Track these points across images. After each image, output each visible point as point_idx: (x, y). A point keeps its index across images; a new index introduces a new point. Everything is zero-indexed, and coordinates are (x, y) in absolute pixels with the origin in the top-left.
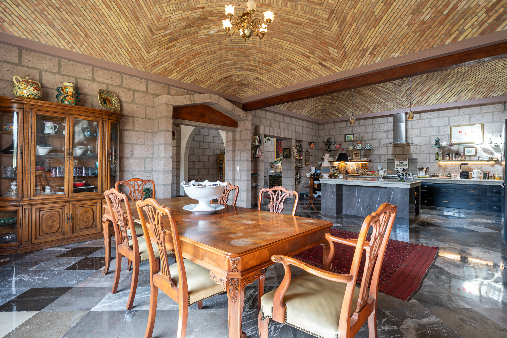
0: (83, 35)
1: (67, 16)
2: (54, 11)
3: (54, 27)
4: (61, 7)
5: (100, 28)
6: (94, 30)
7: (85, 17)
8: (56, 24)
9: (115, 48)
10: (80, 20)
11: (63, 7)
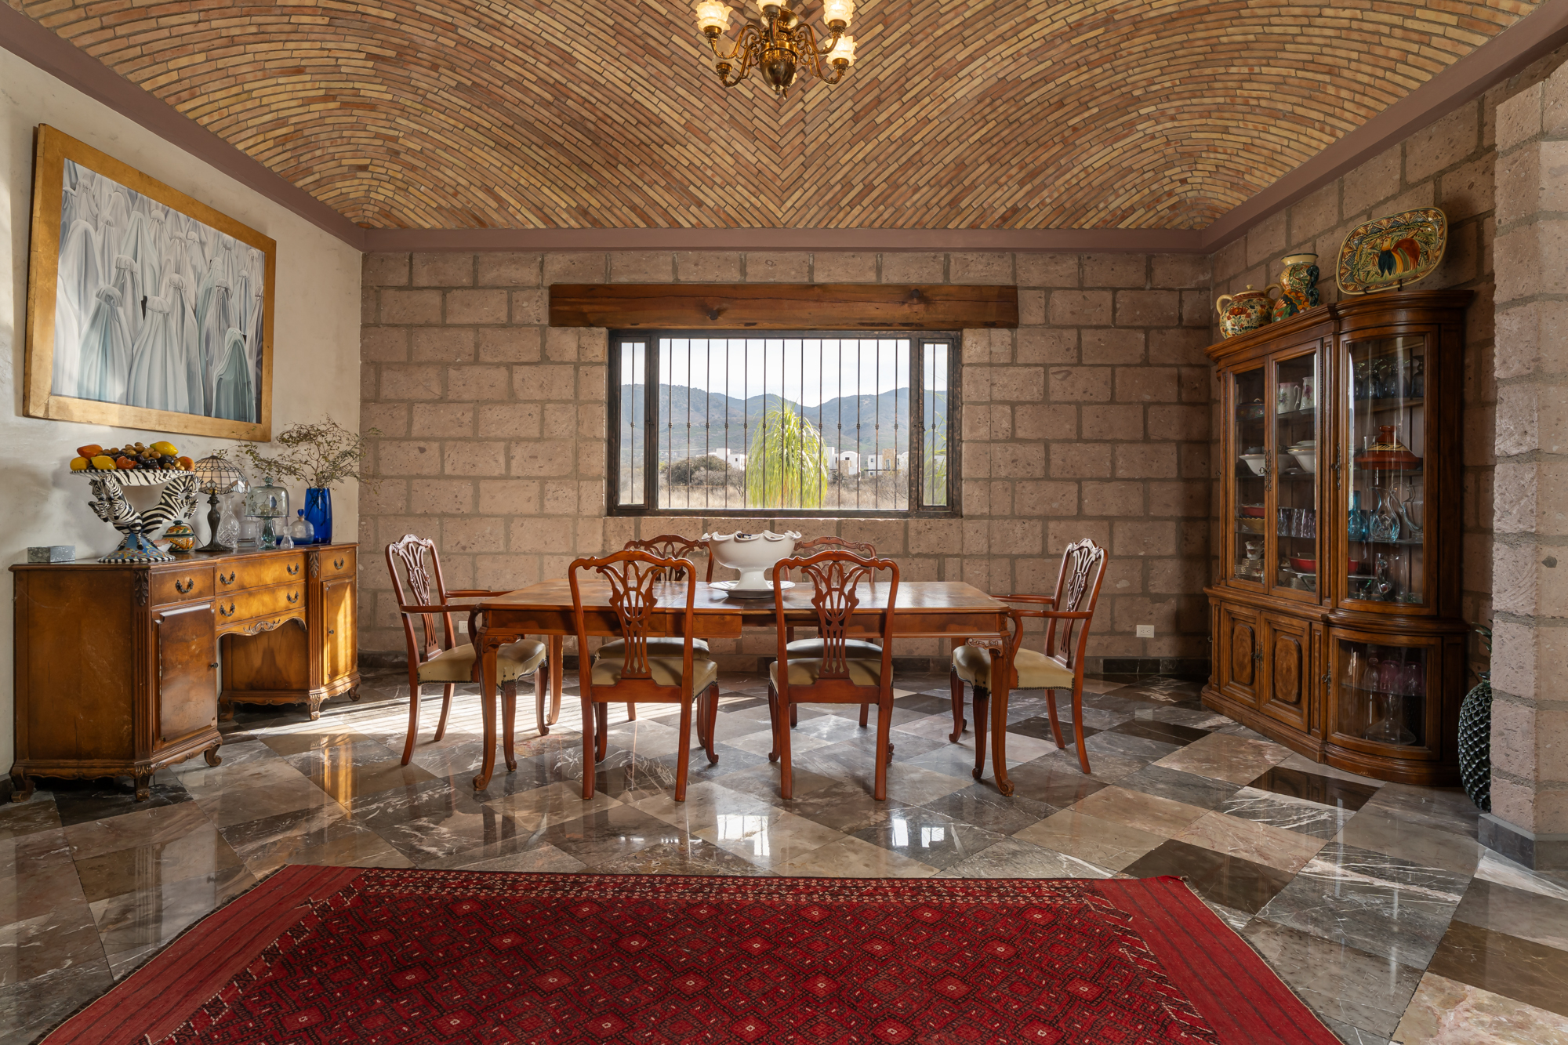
0: (1327, 78)
1: (1274, 71)
2: (1255, 86)
3: (1284, 116)
4: (1251, 67)
5: (1330, 23)
6: (1328, 41)
7: (1289, 38)
8: (1280, 106)
10: (1291, 53)
11: (1251, 62)
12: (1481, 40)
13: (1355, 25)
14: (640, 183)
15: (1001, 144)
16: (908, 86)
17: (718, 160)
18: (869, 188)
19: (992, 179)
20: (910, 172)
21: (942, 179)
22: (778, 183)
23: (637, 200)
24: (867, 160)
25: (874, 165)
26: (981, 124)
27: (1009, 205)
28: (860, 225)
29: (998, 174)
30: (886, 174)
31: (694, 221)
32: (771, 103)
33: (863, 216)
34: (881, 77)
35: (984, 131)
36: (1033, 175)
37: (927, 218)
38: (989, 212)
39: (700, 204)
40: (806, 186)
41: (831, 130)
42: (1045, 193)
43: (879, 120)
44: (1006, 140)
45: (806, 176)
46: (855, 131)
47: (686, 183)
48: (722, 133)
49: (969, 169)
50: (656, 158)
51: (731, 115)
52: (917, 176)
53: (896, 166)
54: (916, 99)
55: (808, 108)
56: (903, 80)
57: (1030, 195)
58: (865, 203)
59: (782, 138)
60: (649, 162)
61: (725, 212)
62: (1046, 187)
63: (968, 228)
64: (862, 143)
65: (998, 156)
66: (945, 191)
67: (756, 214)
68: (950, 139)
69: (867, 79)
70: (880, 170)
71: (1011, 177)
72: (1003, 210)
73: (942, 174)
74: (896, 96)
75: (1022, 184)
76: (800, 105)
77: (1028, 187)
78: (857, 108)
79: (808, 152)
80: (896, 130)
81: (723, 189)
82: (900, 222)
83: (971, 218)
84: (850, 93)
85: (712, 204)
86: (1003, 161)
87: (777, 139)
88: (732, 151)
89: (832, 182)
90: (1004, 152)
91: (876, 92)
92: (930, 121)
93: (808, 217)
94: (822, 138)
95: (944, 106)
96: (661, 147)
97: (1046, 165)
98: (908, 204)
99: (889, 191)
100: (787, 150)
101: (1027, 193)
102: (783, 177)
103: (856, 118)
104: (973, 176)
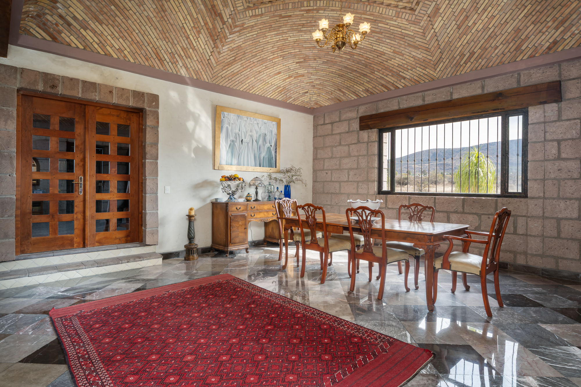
14: (383, 76)
15: (538, 14)
16: (478, 6)
17: (408, 61)
18: (472, 54)
19: (537, 31)
20: (491, 41)
21: (508, 40)
22: (432, 63)
23: (383, 82)
24: (469, 42)
25: (473, 43)
26: (522, 9)
27: (551, 41)
28: (471, 70)
29: (540, 28)
30: (480, 45)
31: (403, 85)
32: (421, 34)
33: (472, 66)
34: (465, 7)
35: (526, 11)
36: (563, 22)
37: (504, 59)
38: (539, 47)
39: (404, 78)
40: (444, 60)
41: (449, 36)
42: (574, 29)
43: (469, 25)
44: (541, 11)
45: (443, 57)
46: (460, 32)
47: (398, 72)
48: (407, 50)
49: (523, 31)
50: (386, 66)
51: (408, 43)
52: (495, 42)
53: (483, 41)
54: (485, 10)
55: (436, 31)
56: (475, 4)
57: (564, 32)
58: (472, 60)
59: (429, 45)
60: (384, 68)
61: (414, 79)
62: (573, 25)
63: (528, 58)
64: (465, 36)
65: (538, 20)
66: (512, 44)
67: (426, 77)
68: (508, 21)
69: (459, 10)
70: (476, 44)
71: (549, 27)
72: (548, 44)
73: (508, 37)
74: (475, 12)
75: (557, 28)
76: (433, 30)
77: (562, 29)
78: (458, 23)
79: (442, 47)
80: (480, 26)
81: (412, 70)
82: (491, 64)
83: (529, 53)
84: (453, 19)
85: (408, 77)
86: (542, 21)
87: (427, 46)
88: (412, 56)
89: (455, 56)
90: (540, 17)
91: (465, 13)
92: (495, 17)
93: (447, 73)
94: (446, 40)
95: (499, 8)
96: (387, 62)
97: (571, 14)
98: (493, 55)
99: (482, 52)
100: (433, 49)
101: (561, 32)
102: (433, 60)
103: (459, 28)
104: (526, 33)
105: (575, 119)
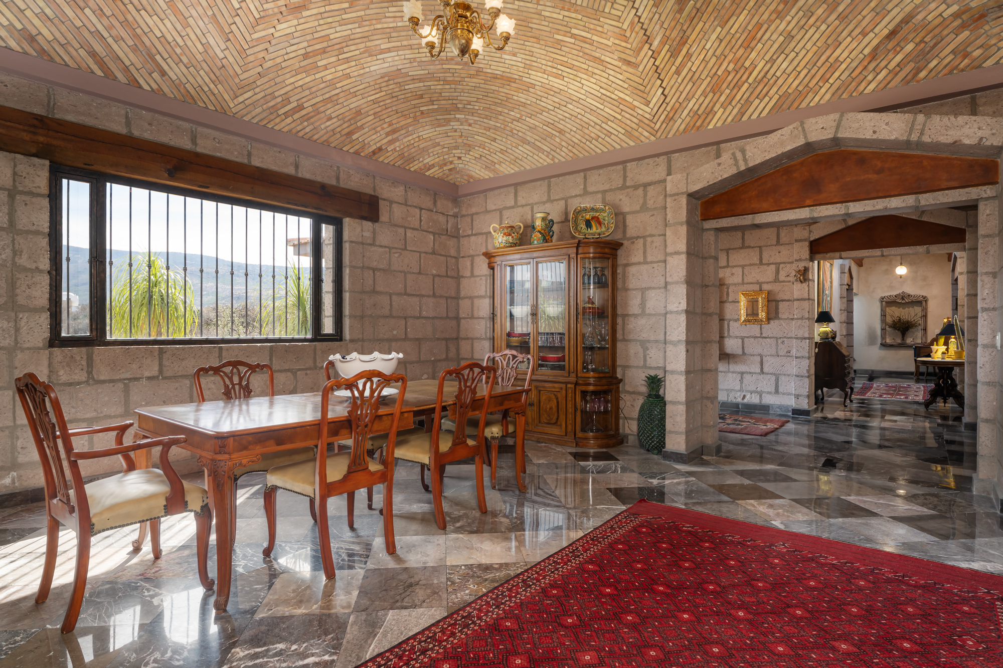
0: (557, 134)
1: (532, 121)
2: (520, 125)
3: (529, 143)
4: (522, 116)
5: (568, 111)
6: (564, 118)
7: (547, 110)
8: (528, 138)
9: (598, 127)
10: (544, 116)
11: (523, 113)
12: (632, 144)
13: (579, 116)
14: (106, 34)
15: (384, 107)
16: (345, 50)
17: (189, 43)
18: (300, 107)
19: (373, 126)
20: (329, 105)
21: (346, 117)
22: (237, 80)
23: (98, 48)
24: (304, 87)
25: (308, 92)
26: (377, 91)
27: (378, 145)
28: (290, 131)
29: (377, 124)
30: (314, 101)
31: (155, 86)
32: (252, 19)
33: (293, 125)
34: (332, 37)
35: (377, 96)
36: (394, 131)
37: (332, 139)
38: (367, 146)
39: (163, 73)
40: (257, 90)
41: (286, 57)
42: (397, 144)
43: (319, 64)
44: (387, 106)
45: (258, 83)
46: (302, 64)
47: (154, 51)
48: (201, 23)
49: (363, 116)
50: (130, 18)
51: (214, 14)
52: (332, 110)
53: (320, 98)
54: (347, 60)
55: (276, 35)
56: (344, 44)
57: (391, 142)
58: (296, 116)
59: (250, 48)
60: (122, 19)
61: (185, 87)
62: (398, 141)
63: (354, 153)
64: (304, 75)
65: (380, 114)
66: (346, 125)
67: (212, 98)
68: (358, 93)
69: (323, 33)
70: (310, 97)
71: (383, 129)
72: (374, 147)
73: (347, 114)
74: (336, 53)
75: (388, 134)
76: (273, 30)
77: (390, 138)
78: (309, 50)
79: (266, 65)
80: (328, 75)
81: (187, 68)
82: (316, 137)
83: (357, 147)
84: (309, 37)
85: (174, 77)
86: (382, 118)
87: (246, 47)
88: (204, 41)
89: (277, 94)
90: (384, 112)
91: (325, 45)
92: (350, 78)
93: (254, 114)
94: (279, 60)
95: (362, 72)
96: (138, 11)
97: (401, 128)
98: (323, 126)
99: (312, 114)
100: (251, 58)
101: (389, 141)
102: (242, 77)
103: (306, 56)
104: (364, 121)
105: (386, 247)
